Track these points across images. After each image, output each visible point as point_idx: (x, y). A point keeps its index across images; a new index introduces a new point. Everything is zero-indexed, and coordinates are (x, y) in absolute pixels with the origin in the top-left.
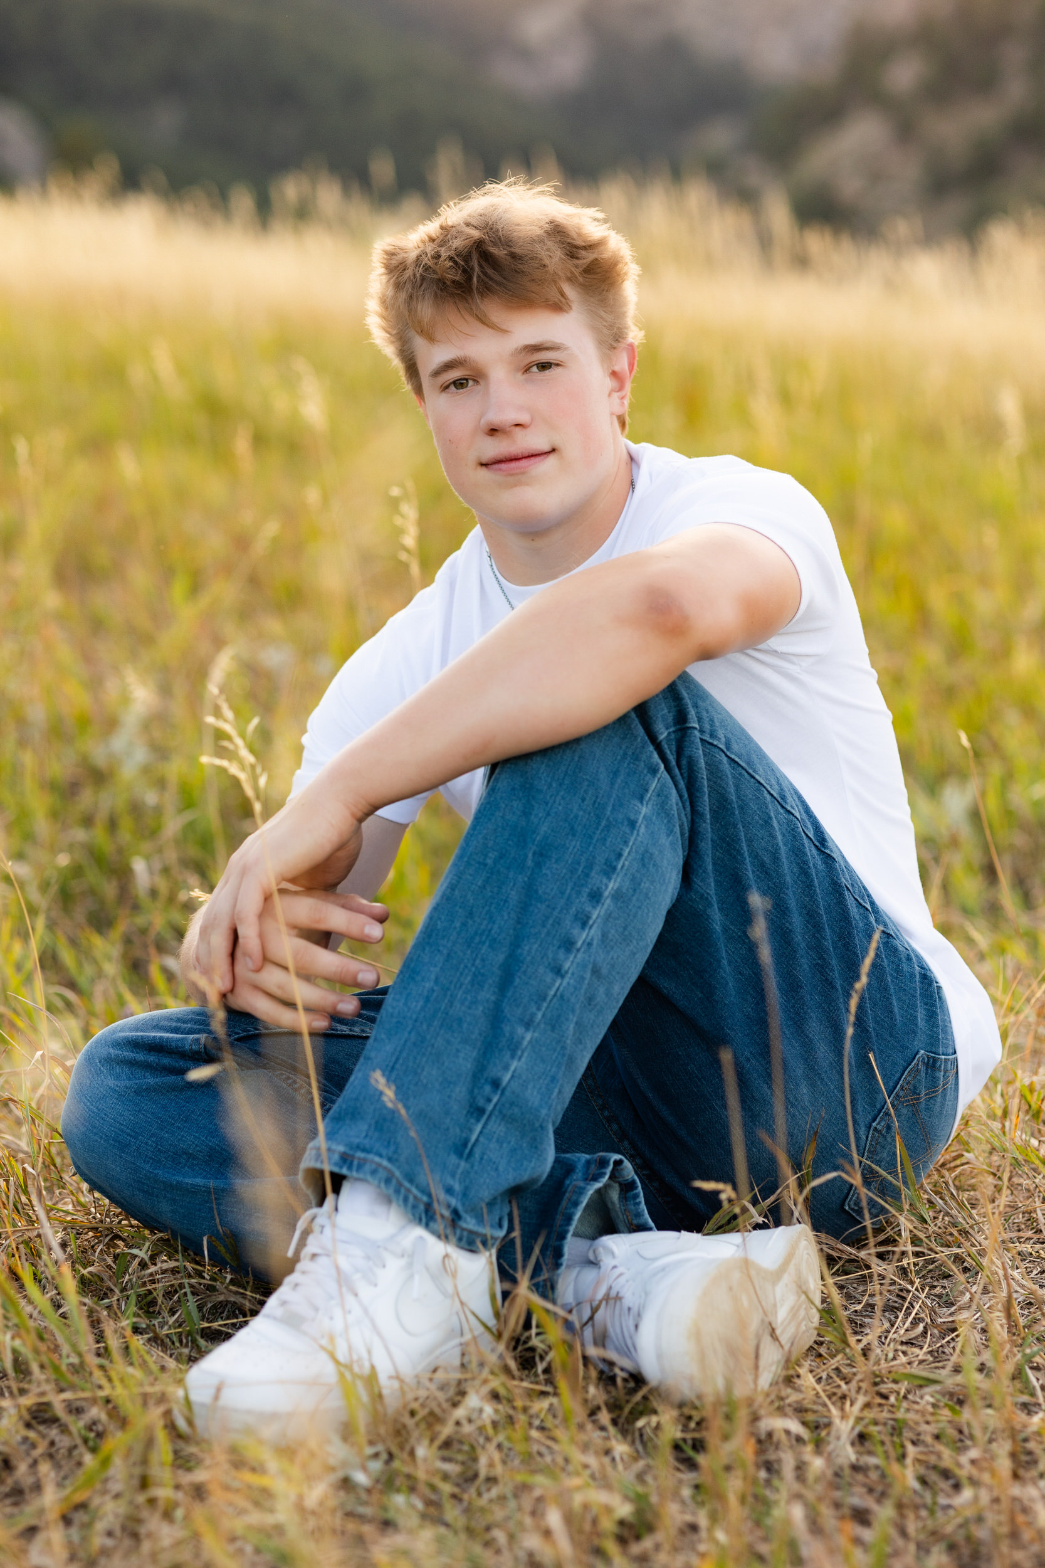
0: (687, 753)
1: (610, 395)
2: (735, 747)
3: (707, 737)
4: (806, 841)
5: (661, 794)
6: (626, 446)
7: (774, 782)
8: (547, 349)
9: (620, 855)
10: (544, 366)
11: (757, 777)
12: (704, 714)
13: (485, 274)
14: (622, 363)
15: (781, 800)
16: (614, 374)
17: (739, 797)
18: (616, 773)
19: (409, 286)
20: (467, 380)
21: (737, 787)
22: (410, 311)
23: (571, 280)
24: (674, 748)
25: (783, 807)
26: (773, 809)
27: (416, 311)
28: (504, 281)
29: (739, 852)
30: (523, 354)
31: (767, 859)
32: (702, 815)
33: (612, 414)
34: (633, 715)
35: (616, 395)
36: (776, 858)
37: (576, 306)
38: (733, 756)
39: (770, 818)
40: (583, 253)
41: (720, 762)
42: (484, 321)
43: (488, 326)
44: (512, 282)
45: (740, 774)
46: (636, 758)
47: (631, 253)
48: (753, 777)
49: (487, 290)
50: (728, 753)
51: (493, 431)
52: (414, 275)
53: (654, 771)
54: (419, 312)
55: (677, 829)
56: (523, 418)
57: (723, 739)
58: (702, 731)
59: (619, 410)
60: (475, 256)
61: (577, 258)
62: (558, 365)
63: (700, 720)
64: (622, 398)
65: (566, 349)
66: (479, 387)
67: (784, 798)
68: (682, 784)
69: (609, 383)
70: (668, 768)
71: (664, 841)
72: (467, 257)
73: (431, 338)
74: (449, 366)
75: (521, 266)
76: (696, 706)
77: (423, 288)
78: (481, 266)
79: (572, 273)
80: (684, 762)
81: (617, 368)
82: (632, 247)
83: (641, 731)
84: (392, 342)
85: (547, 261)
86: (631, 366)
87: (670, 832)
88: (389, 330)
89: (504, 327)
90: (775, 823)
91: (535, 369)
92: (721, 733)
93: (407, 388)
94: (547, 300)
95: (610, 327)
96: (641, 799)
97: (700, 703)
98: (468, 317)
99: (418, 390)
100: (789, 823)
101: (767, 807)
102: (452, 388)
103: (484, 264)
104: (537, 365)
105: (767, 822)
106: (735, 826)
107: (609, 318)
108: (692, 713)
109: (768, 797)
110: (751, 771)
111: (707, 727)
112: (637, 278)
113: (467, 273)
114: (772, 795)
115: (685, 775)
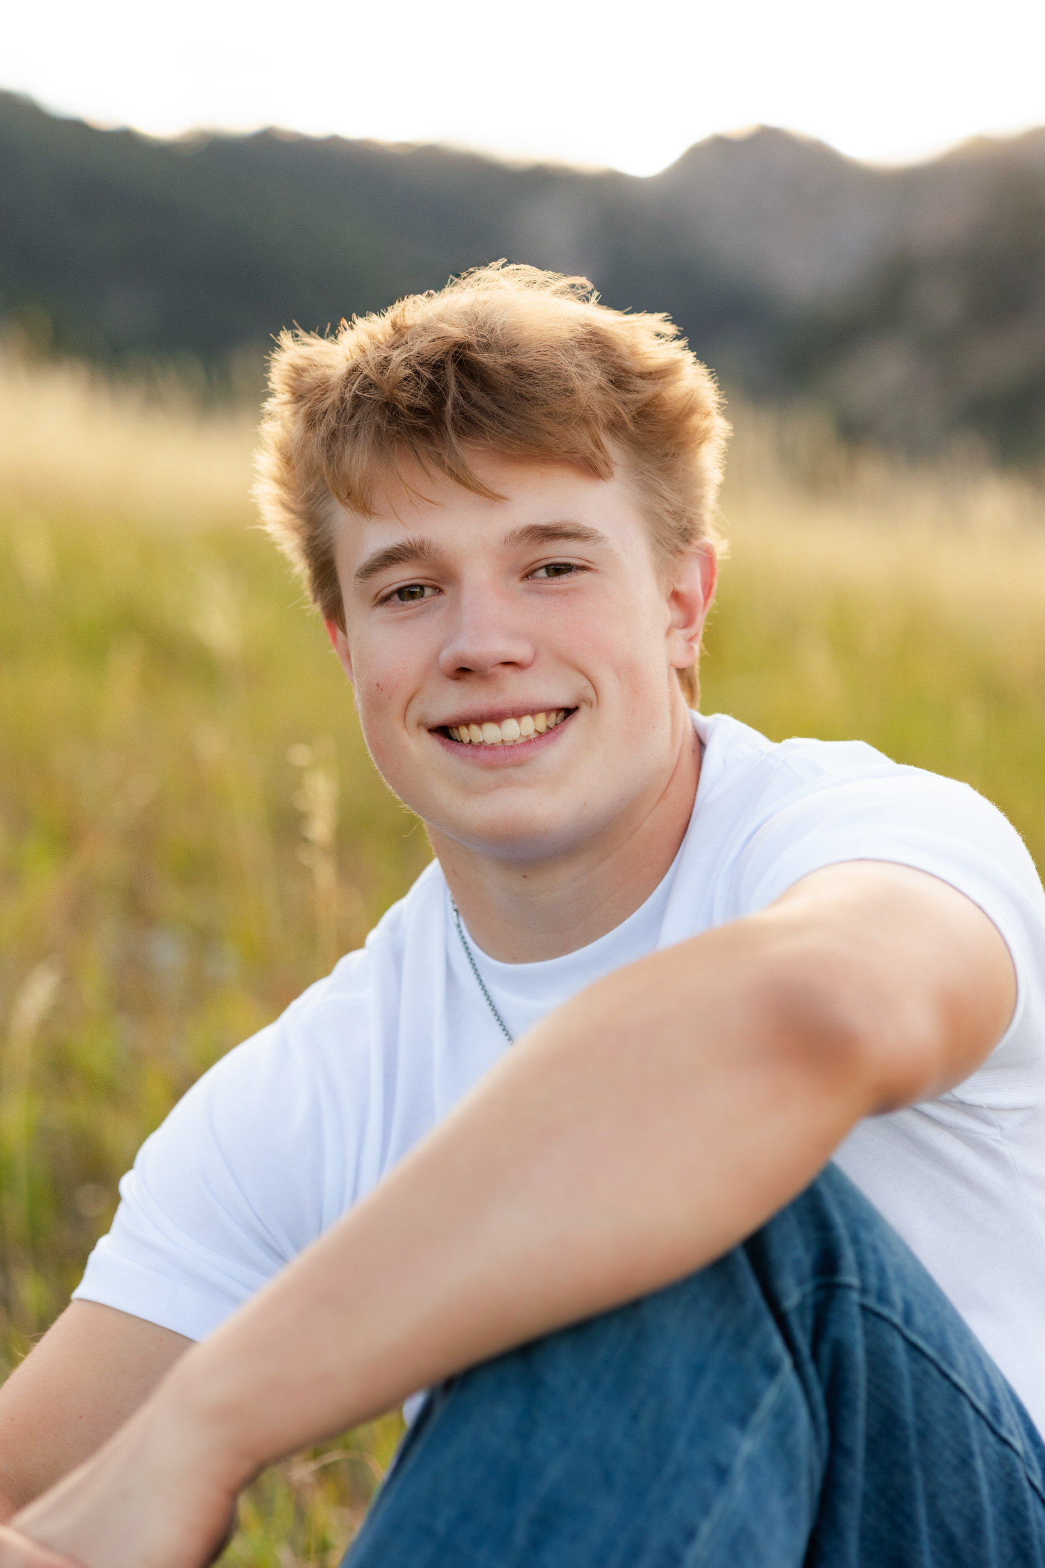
0: (833, 1332)
1: (668, 633)
2: (920, 1319)
3: (872, 1303)
4: (1029, 1495)
5: (782, 1415)
6: (693, 720)
7: (981, 1384)
8: (568, 536)
9: (690, 1535)
10: (558, 570)
11: (955, 1377)
12: (870, 1257)
13: (466, 396)
14: (692, 582)
15: (991, 1422)
16: (676, 597)
17: (919, 1415)
18: (699, 1370)
19: (331, 418)
20: (422, 587)
21: (918, 1395)
22: (330, 459)
23: (615, 427)
24: (809, 1321)
25: (994, 1432)
26: (978, 1437)
27: (341, 458)
28: (501, 412)
29: (910, 1519)
30: (525, 541)
31: (958, 1530)
32: (848, 1453)
33: (672, 665)
34: (742, 1258)
35: (679, 633)
36: (975, 1529)
37: (618, 472)
38: (915, 1338)
39: (971, 1454)
40: (640, 383)
41: (891, 1349)
42: (463, 479)
43: (467, 485)
44: (515, 415)
45: (926, 1372)
46: (741, 1341)
47: (716, 398)
48: (946, 1376)
49: (468, 426)
50: (908, 1333)
51: (463, 672)
52: (342, 399)
53: (771, 1369)
54: (346, 459)
55: (803, 1485)
56: (519, 651)
57: (899, 1305)
58: (864, 1290)
59: (683, 660)
60: (451, 369)
61: (628, 391)
62: (583, 568)
63: (861, 1266)
64: (691, 639)
65: (600, 539)
66: (442, 599)
67: (996, 1412)
68: (818, 1394)
69: (668, 614)
70: (798, 1366)
71: (776, 1507)
72: (437, 367)
73: (363, 506)
74: (392, 557)
75: (531, 389)
76: (855, 1240)
77: (356, 419)
78: (460, 385)
79: (617, 414)
80: (826, 1350)
81: (682, 588)
82: (720, 388)
83: (753, 1290)
84: (296, 529)
85: (578, 383)
86: (708, 588)
87: (790, 1489)
88: (292, 506)
89: (498, 490)
90: (979, 1465)
91: (542, 573)
92: (896, 1293)
93: (315, 610)
94: (573, 451)
95: (677, 514)
96: (743, 1422)
97: (865, 1236)
98: (434, 470)
99: (335, 613)
100: (1004, 1461)
101: (967, 1434)
102: (396, 598)
103: (465, 381)
104: (547, 567)
105: (965, 1462)
106: (907, 1470)
107: (676, 499)
108: (848, 1256)
109: (970, 1414)
110: (945, 1366)
111: (873, 1281)
112: (724, 443)
113: (436, 391)
114: (977, 1410)
115: (826, 1372)
